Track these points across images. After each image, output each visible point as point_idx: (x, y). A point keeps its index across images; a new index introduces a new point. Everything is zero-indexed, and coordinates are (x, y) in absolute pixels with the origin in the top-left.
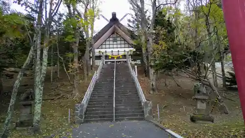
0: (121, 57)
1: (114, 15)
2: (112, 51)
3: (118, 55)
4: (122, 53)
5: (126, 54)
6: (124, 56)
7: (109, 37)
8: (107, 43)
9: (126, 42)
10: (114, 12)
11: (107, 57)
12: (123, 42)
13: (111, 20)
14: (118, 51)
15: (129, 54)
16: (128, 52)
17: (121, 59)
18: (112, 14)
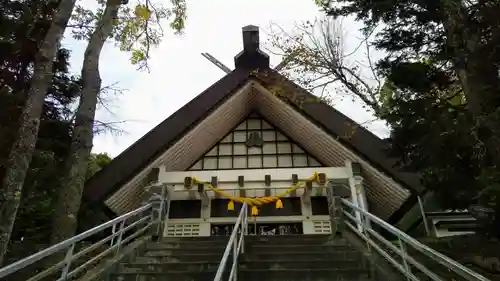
0: (279, 204)
1: (251, 35)
2: (241, 180)
3: (268, 193)
4: (281, 190)
5: (300, 192)
6: (293, 204)
7: (232, 131)
8: (225, 150)
9: (297, 149)
10: (250, 27)
11: (219, 205)
12: (285, 148)
13: (239, 60)
14: (268, 179)
15: (313, 193)
16: (309, 184)
17: (279, 212)
18: (244, 33)
